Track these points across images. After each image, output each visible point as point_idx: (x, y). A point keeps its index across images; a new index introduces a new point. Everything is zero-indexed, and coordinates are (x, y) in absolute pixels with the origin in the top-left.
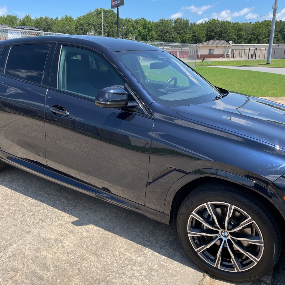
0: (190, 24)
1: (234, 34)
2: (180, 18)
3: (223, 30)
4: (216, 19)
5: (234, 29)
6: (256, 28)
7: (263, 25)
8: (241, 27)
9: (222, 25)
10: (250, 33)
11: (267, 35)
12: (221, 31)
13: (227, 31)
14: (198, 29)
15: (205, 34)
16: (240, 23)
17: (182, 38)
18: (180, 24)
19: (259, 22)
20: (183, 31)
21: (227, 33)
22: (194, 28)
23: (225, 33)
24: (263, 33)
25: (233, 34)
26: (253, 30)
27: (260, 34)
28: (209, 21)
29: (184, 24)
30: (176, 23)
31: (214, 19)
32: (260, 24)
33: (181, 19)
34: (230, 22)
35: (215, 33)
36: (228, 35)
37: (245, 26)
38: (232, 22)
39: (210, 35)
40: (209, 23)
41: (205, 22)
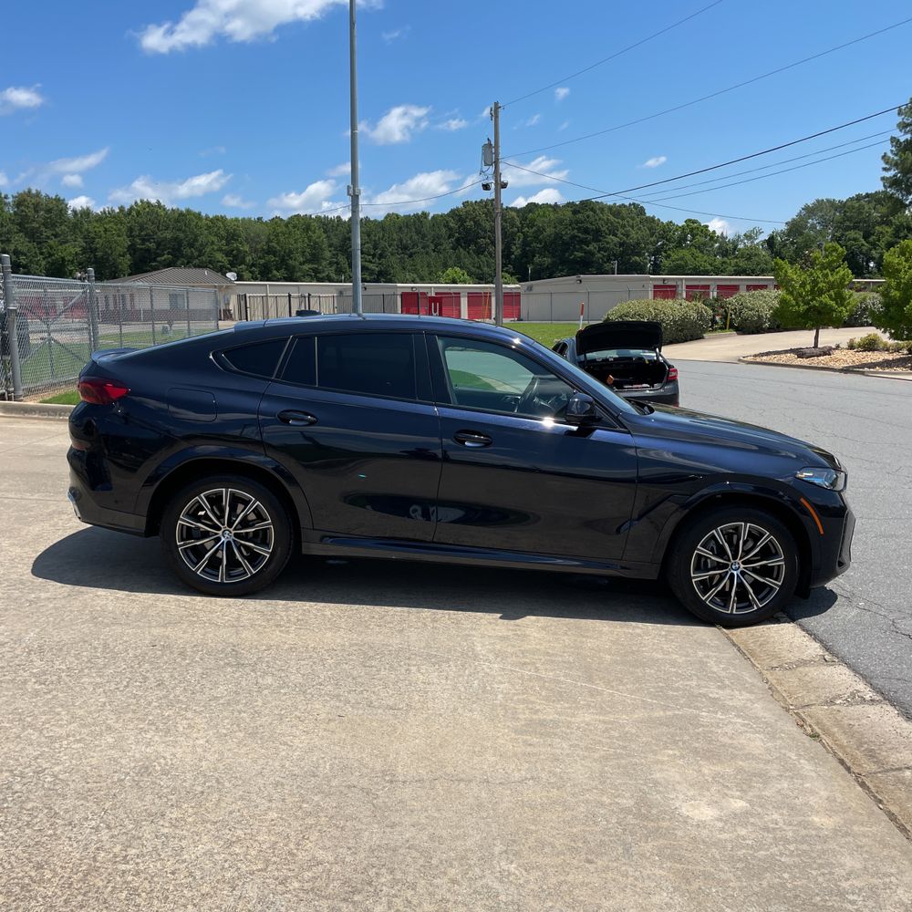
0: (70, 212)
1: (216, 248)
2: (34, 192)
3: (181, 235)
4: (153, 201)
5: (216, 235)
6: (277, 236)
7: (294, 227)
8: (235, 230)
9: (177, 221)
10: (264, 250)
11: (309, 257)
12: (176, 239)
13: (196, 240)
14: (102, 229)
15: (126, 245)
16: (228, 217)
17: (50, 255)
18: (37, 212)
19: (282, 220)
20: (49, 233)
21: (197, 244)
22: (86, 226)
23: (191, 246)
24: (297, 249)
25: (213, 249)
26: (269, 241)
27: (291, 252)
28: (131, 208)
29: (49, 211)
30: (23, 208)
31: (148, 203)
32: (287, 225)
33: (38, 194)
34: (199, 214)
35: (158, 244)
36: (200, 251)
37: (246, 229)
38: (203, 215)
39: (141, 249)
40: (134, 213)
41: (121, 209)
